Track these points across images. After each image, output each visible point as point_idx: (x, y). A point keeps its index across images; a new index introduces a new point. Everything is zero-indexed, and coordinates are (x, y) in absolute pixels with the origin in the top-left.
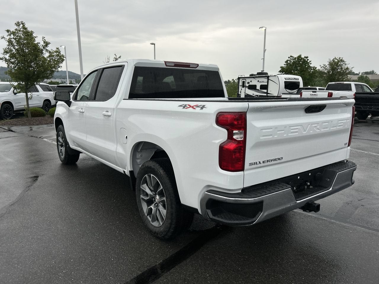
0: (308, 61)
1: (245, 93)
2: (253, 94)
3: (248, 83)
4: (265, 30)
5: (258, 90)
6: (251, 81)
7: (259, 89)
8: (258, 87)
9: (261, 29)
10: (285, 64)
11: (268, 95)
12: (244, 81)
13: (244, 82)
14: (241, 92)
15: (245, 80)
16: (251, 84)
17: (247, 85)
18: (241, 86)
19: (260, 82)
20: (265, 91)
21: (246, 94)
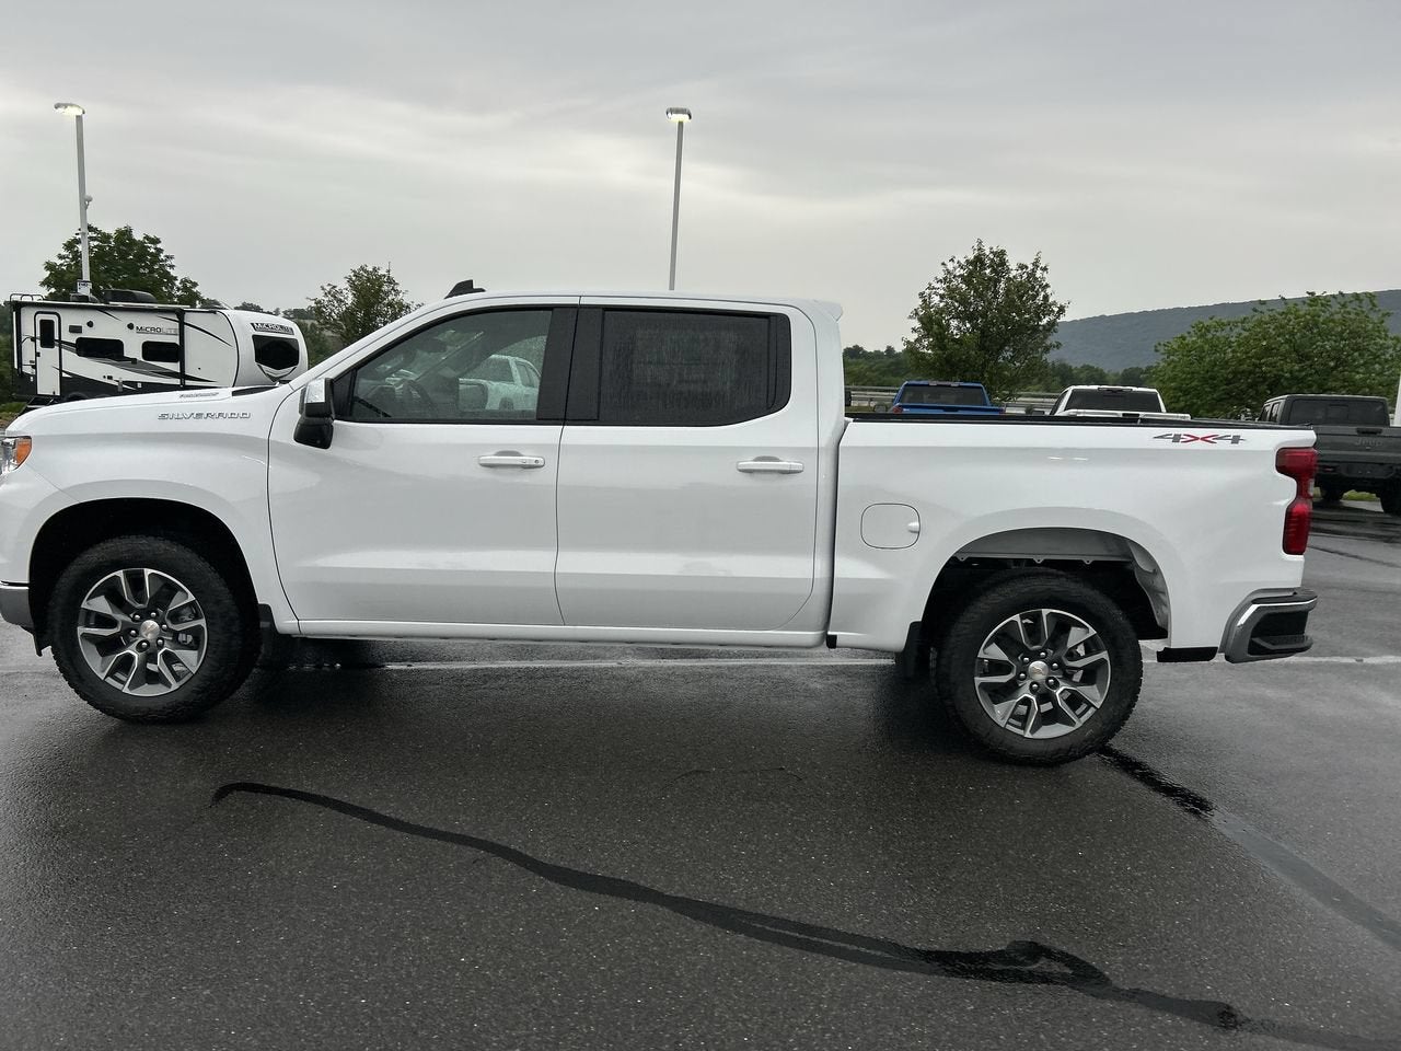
0: (162, 256)
1: (61, 371)
2: (110, 378)
3: (75, 329)
4: (79, 118)
5: (134, 361)
6: (90, 324)
7: (140, 357)
8: (133, 350)
9: (60, 110)
10: (64, 253)
11: (188, 383)
12: (52, 322)
13: (47, 327)
14: (34, 367)
15: (54, 318)
16: (87, 333)
17: (73, 338)
18: (34, 339)
19: (141, 330)
20: (174, 367)
21: (64, 375)
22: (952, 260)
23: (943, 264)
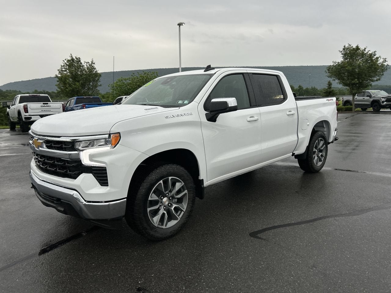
22: (66, 60)
23: (63, 61)
